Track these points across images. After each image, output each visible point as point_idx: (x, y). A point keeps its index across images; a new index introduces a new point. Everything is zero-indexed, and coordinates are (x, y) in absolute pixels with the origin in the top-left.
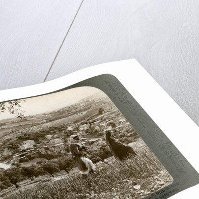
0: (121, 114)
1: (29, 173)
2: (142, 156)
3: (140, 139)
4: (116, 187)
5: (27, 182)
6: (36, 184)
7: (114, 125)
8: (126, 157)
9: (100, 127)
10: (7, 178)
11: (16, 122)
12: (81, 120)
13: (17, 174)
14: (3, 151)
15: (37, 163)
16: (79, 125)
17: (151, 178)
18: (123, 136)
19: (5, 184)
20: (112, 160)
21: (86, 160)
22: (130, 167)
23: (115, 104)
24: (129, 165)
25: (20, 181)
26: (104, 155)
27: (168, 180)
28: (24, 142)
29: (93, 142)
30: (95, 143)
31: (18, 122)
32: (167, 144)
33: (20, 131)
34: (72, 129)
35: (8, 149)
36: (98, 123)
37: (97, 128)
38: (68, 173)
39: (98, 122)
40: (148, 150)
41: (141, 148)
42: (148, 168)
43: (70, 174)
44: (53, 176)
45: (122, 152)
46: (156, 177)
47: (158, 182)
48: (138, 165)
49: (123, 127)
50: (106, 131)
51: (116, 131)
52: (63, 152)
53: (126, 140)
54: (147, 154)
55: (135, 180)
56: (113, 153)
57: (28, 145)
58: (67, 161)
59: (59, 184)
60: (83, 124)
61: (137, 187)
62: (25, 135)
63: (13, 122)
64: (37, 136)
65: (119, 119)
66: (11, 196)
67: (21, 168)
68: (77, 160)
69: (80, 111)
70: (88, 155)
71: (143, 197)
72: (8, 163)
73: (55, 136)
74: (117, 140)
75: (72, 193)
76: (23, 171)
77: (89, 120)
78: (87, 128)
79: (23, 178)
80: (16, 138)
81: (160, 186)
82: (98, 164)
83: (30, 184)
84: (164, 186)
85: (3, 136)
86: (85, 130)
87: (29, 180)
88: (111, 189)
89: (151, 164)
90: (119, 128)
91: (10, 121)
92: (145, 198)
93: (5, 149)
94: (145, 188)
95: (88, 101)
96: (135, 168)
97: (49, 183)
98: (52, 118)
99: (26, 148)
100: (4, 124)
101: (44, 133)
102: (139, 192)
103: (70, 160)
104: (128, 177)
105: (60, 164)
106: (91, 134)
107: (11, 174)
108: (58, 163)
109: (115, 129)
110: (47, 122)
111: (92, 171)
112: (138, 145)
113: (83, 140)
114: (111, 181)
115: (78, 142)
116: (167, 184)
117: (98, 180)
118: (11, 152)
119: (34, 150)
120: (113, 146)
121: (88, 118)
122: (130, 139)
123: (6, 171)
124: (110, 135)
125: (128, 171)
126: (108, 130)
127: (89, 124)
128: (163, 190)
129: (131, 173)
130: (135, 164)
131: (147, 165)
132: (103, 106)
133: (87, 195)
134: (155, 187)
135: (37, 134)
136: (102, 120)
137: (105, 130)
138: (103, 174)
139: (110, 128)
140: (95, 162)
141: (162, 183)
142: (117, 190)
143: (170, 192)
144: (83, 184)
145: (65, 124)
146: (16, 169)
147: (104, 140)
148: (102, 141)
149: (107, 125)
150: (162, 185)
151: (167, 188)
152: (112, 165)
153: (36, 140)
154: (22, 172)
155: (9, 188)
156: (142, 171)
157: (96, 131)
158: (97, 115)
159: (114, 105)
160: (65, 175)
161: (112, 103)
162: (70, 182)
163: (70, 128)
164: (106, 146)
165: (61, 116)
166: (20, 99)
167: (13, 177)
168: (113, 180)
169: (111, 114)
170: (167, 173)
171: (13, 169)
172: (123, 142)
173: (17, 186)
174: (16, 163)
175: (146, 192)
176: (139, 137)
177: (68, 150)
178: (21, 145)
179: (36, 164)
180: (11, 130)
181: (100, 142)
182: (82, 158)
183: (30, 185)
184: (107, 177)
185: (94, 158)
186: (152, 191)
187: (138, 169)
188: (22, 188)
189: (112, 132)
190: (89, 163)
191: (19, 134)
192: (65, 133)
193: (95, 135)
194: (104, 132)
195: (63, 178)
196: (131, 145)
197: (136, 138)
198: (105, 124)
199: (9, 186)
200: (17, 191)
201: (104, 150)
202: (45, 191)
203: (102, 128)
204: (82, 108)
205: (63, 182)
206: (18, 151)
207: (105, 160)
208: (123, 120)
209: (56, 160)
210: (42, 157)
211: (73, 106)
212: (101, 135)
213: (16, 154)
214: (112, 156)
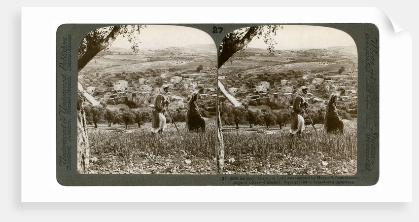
0: (356, 84)
1: (252, 119)
2: (347, 138)
3: (356, 120)
4: (309, 156)
5: (246, 128)
6: (252, 132)
7: (343, 93)
8: (333, 131)
9: (331, 88)
10: (233, 116)
11: (264, 56)
12: (319, 72)
13: (242, 115)
14: (241, 85)
15: (262, 111)
16: (314, 77)
17: (341, 162)
18: (344, 109)
19: (230, 121)
20: (320, 128)
21: (301, 118)
22: (331, 142)
23: (358, 68)
24: (331, 139)
25: (241, 124)
26: (318, 120)
27: (351, 171)
28: (262, 82)
29: (316, 101)
30: (317, 104)
31: (266, 56)
32: (374, 135)
33: (263, 68)
34: (307, 79)
35: (246, 86)
36: (332, 83)
37: (328, 87)
38: (281, 128)
39: (332, 81)
40: (355, 134)
41: (351, 130)
42: (345, 151)
43: (282, 130)
44: (268, 129)
45: (333, 125)
46: (345, 163)
47: (343, 168)
48: (338, 144)
49: (349, 100)
50: (333, 96)
51: (341, 100)
52: (287, 104)
53: (344, 114)
54: (352, 138)
55: (327, 156)
56: (325, 122)
57: (263, 87)
58: (286, 115)
59: (268, 139)
60: (319, 76)
61: (325, 163)
62: (266, 74)
63: (262, 55)
64: (274, 79)
65: (352, 89)
66: (229, 134)
67: (247, 111)
68: (294, 117)
69: (324, 60)
70: (305, 114)
71: (324, 174)
72: (240, 101)
73: (289, 82)
74: (336, 110)
75: (274, 150)
76: (248, 115)
77: (326, 75)
78: (319, 84)
79: (245, 121)
80: (257, 75)
81: (342, 173)
82: (308, 126)
83: (248, 130)
84: (345, 174)
85: (247, 69)
86: (317, 85)
87: (248, 126)
88: (305, 156)
89: (349, 149)
90: (346, 98)
91: (260, 52)
92: (325, 176)
93: (244, 85)
94: (330, 168)
95: (337, 52)
96: (334, 146)
97: (262, 135)
98: (296, 59)
99: (260, 90)
100: (253, 55)
101: (282, 76)
102: (323, 169)
103: (289, 115)
104: (323, 151)
105: (278, 117)
106: (319, 91)
107: (238, 113)
108: (277, 116)
109: (342, 97)
110: (290, 62)
111: (299, 132)
112: (350, 125)
113: (309, 95)
114: (309, 148)
115: (304, 96)
116: (348, 174)
117: (300, 143)
118: (246, 90)
119: (265, 95)
120: (329, 114)
121: (326, 73)
122: (348, 115)
123: (235, 108)
124: (334, 102)
125: (327, 145)
126: (335, 95)
127: (323, 79)
128: (342, 177)
129: (327, 148)
130: (336, 141)
131: (345, 148)
132: (347, 65)
133: (285, 155)
134: (339, 171)
135: (276, 76)
136: (337, 81)
137: (333, 94)
138: (306, 138)
139: (338, 94)
140: (306, 123)
141: (345, 171)
142: (309, 158)
143: (347, 182)
144: (287, 144)
145: (304, 70)
146: (244, 110)
147: (326, 104)
148: (323, 104)
149: (338, 90)
150: (344, 172)
151: (347, 177)
152: (318, 133)
153: (272, 84)
154: (246, 116)
155: (231, 126)
156: (337, 151)
157: (325, 91)
158: (336, 73)
159: (357, 70)
160: (278, 131)
161: (357, 65)
162: (278, 138)
163: (305, 77)
164: (324, 111)
165: (305, 58)
166: (279, 24)
167: (238, 117)
168: (310, 148)
169: (349, 78)
170: (356, 164)
171: (241, 109)
172: (340, 115)
173: (237, 128)
174: (246, 103)
175: (329, 172)
176: (356, 117)
177: (291, 103)
178: (258, 86)
179: (260, 111)
180: (256, 64)
181: (322, 104)
182: (299, 115)
183: (247, 132)
184: (308, 143)
185: (308, 119)
186: (334, 173)
187: (336, 148)
188: (240, 132)
189: (338, 99)
190: (301, 123)
191: (261, 72)
192: (298, 81)
193: (322, 94)
194: (331, 96)
195: (275, 132)
196: (345, 121)
197: (353, 117)
198: (336, 87)
199: (232, 124)
200: (235, 133)
201: (321, 114)
202: (255, 142)
203: (331, 90)
204: (327, 57)
205: (272, 137)
206: (252, 92)
207: (316, 126)
208: (354, 91)
209: (278, 111)
210: (268, 106)
211: (321, 51)
212: (327, 97)
213: (250, 94)
214: (323, 123)
